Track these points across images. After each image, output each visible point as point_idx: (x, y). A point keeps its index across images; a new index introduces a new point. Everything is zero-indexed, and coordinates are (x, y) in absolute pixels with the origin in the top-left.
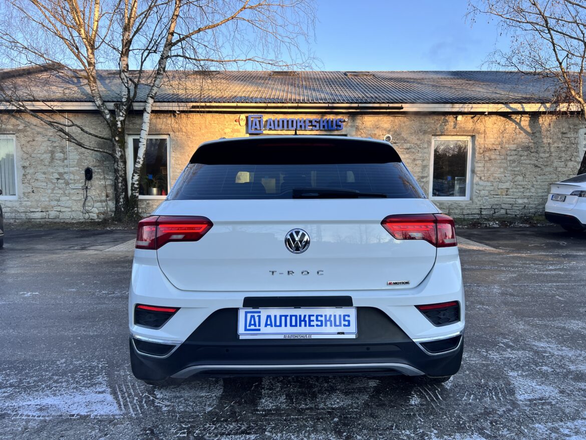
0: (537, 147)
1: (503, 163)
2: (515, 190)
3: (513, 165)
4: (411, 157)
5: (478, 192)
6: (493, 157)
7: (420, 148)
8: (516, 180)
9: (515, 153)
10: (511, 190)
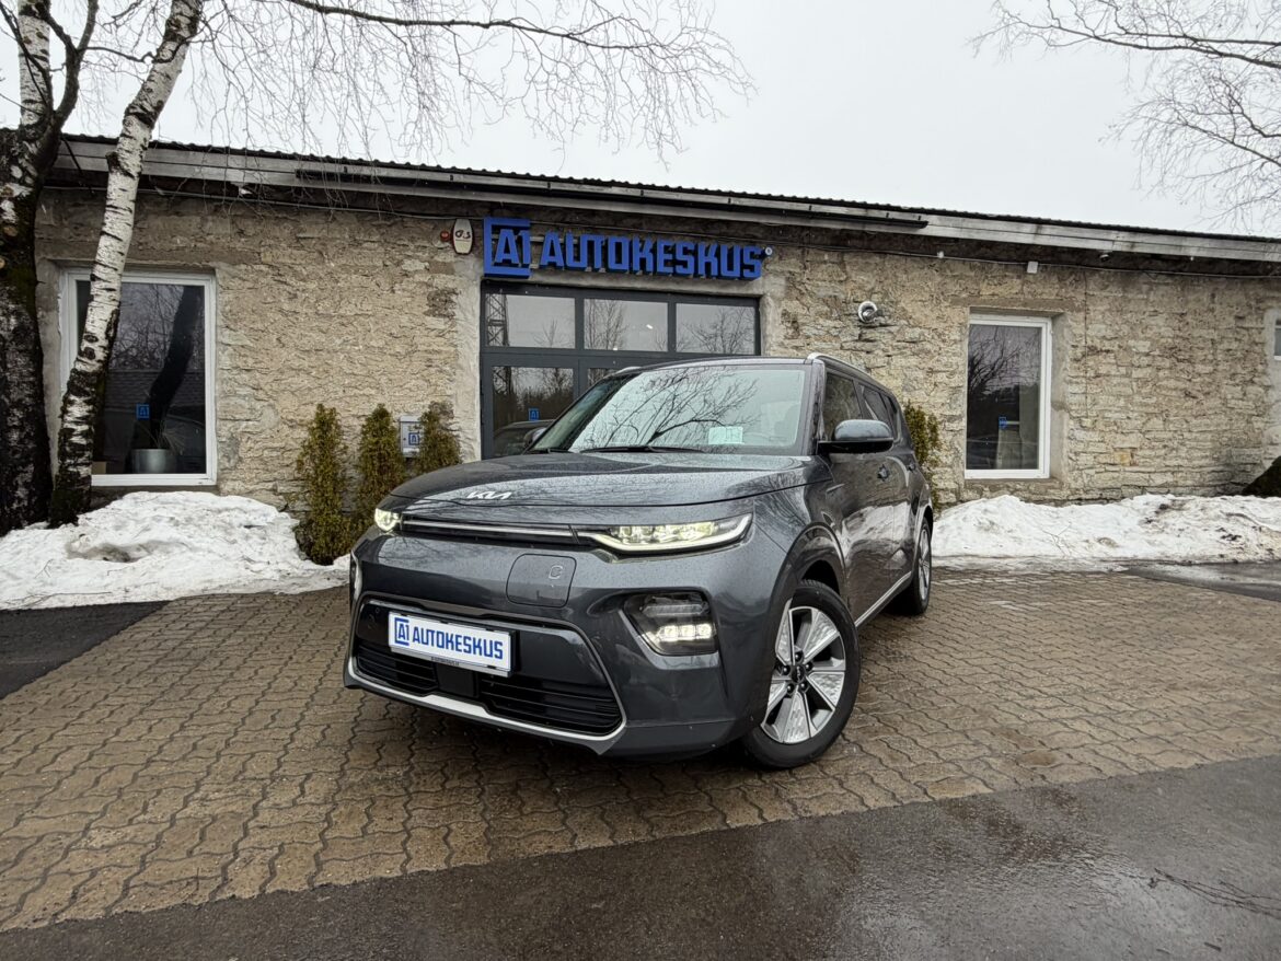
0: (1191, 348)
1: (1125, 385)
2: (1148, 452)
3: (1143, 391)
4: (923, 365)
5: (1072, 455)
6: (1103, 370)
7: (944, 341)
8: (1149, 426)
9: (1146, 362)
10: (1140, 453)
